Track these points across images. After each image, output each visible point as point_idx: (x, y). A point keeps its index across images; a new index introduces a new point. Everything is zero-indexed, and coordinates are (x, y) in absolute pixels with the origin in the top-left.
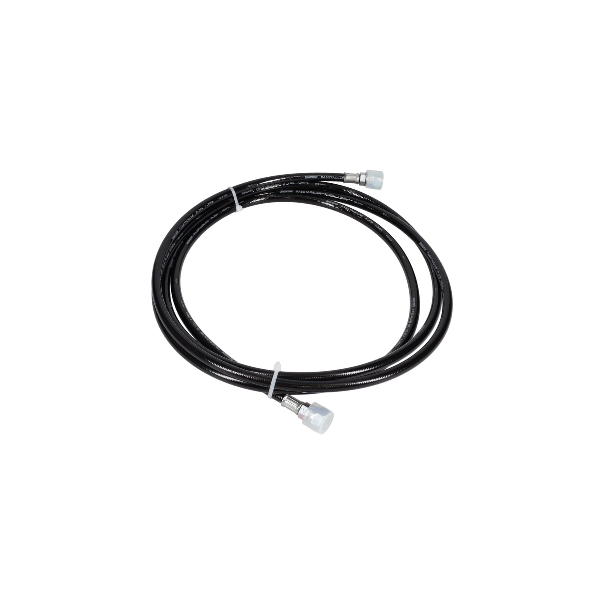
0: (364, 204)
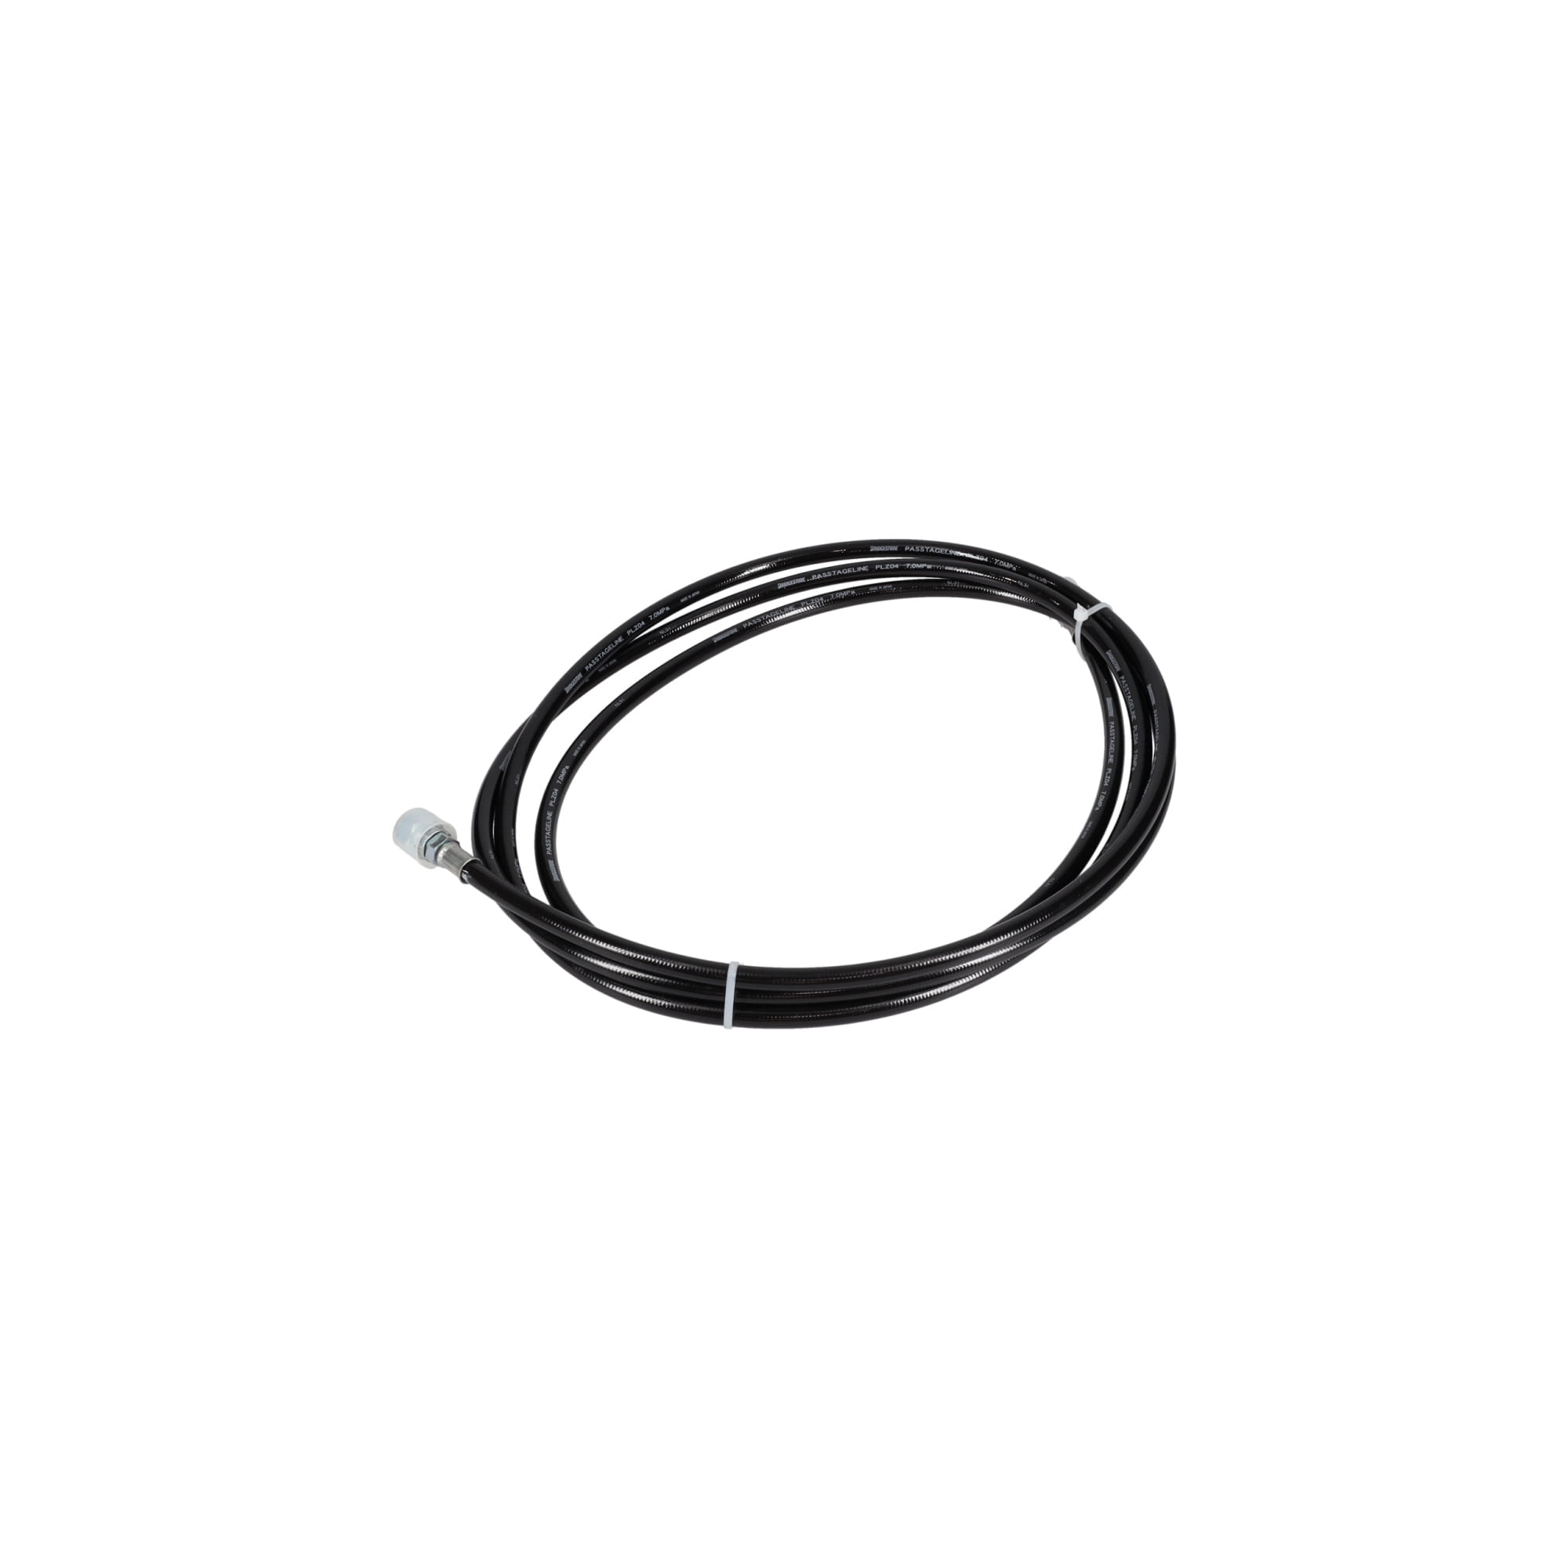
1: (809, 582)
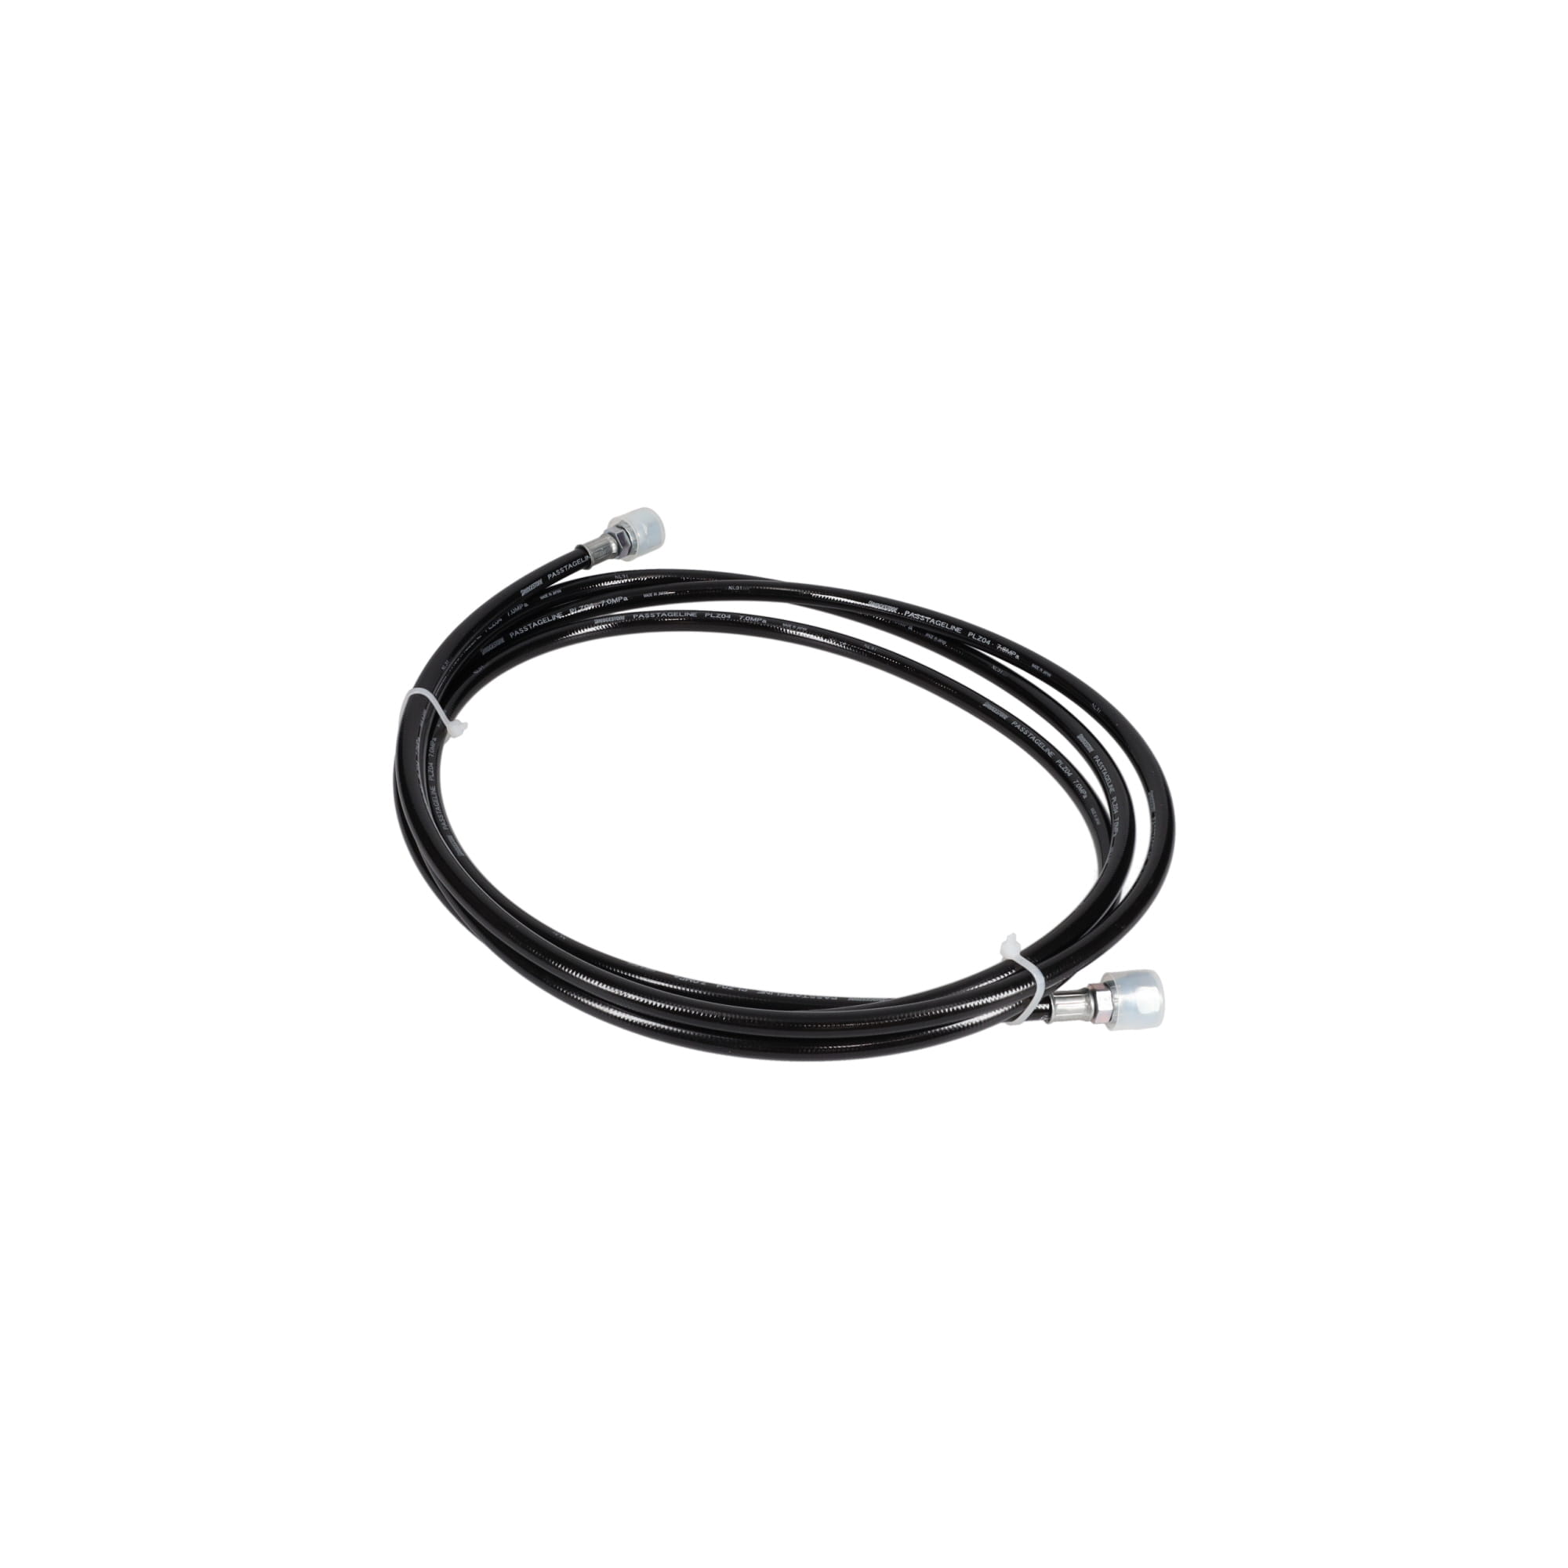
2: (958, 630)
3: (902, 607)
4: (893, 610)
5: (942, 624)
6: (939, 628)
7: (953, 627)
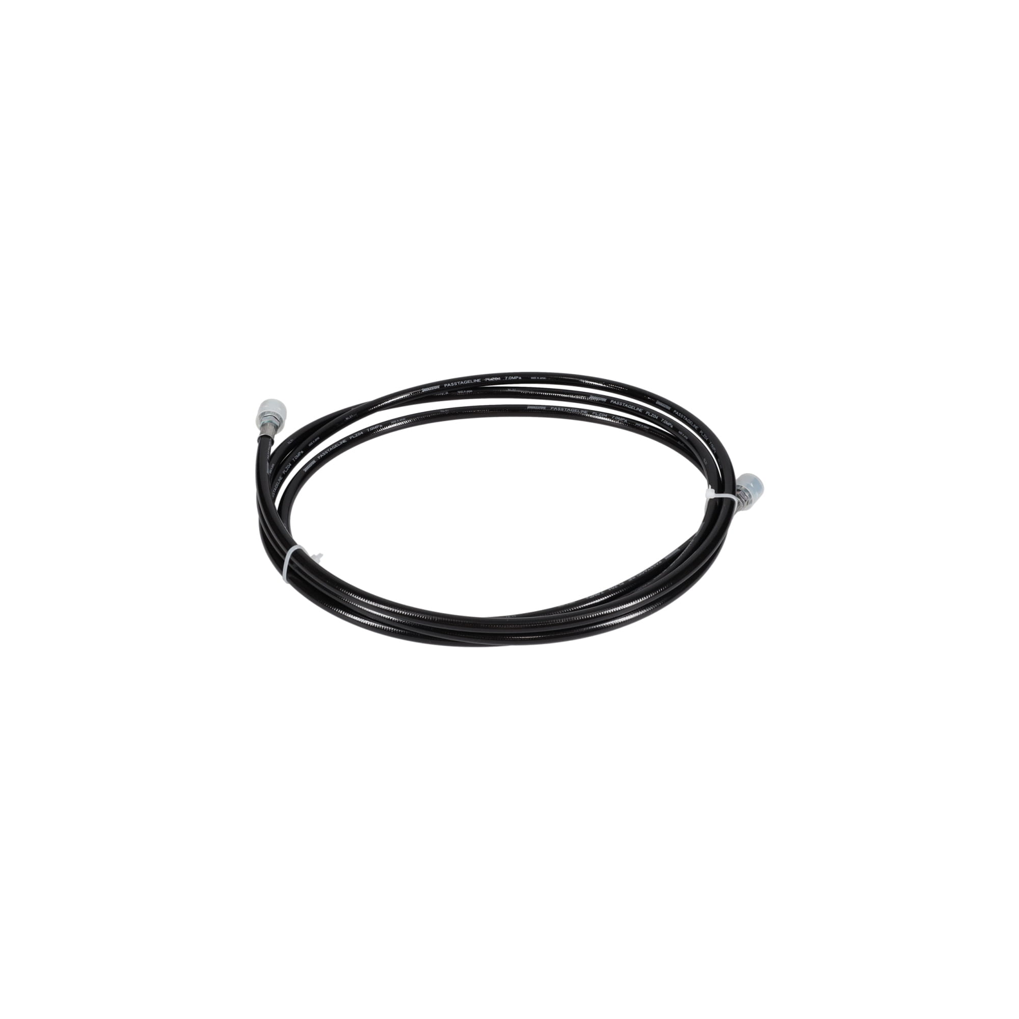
0: (319, 436)
1: (608, 403)
2: (478, 381)
3: (441, 383)
4: (438, 387)
5: (468, 382)
6: (468, 384)
7: (475, 381)
